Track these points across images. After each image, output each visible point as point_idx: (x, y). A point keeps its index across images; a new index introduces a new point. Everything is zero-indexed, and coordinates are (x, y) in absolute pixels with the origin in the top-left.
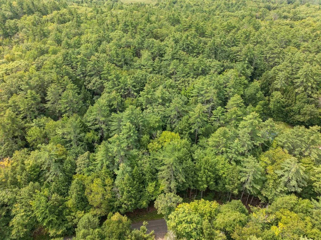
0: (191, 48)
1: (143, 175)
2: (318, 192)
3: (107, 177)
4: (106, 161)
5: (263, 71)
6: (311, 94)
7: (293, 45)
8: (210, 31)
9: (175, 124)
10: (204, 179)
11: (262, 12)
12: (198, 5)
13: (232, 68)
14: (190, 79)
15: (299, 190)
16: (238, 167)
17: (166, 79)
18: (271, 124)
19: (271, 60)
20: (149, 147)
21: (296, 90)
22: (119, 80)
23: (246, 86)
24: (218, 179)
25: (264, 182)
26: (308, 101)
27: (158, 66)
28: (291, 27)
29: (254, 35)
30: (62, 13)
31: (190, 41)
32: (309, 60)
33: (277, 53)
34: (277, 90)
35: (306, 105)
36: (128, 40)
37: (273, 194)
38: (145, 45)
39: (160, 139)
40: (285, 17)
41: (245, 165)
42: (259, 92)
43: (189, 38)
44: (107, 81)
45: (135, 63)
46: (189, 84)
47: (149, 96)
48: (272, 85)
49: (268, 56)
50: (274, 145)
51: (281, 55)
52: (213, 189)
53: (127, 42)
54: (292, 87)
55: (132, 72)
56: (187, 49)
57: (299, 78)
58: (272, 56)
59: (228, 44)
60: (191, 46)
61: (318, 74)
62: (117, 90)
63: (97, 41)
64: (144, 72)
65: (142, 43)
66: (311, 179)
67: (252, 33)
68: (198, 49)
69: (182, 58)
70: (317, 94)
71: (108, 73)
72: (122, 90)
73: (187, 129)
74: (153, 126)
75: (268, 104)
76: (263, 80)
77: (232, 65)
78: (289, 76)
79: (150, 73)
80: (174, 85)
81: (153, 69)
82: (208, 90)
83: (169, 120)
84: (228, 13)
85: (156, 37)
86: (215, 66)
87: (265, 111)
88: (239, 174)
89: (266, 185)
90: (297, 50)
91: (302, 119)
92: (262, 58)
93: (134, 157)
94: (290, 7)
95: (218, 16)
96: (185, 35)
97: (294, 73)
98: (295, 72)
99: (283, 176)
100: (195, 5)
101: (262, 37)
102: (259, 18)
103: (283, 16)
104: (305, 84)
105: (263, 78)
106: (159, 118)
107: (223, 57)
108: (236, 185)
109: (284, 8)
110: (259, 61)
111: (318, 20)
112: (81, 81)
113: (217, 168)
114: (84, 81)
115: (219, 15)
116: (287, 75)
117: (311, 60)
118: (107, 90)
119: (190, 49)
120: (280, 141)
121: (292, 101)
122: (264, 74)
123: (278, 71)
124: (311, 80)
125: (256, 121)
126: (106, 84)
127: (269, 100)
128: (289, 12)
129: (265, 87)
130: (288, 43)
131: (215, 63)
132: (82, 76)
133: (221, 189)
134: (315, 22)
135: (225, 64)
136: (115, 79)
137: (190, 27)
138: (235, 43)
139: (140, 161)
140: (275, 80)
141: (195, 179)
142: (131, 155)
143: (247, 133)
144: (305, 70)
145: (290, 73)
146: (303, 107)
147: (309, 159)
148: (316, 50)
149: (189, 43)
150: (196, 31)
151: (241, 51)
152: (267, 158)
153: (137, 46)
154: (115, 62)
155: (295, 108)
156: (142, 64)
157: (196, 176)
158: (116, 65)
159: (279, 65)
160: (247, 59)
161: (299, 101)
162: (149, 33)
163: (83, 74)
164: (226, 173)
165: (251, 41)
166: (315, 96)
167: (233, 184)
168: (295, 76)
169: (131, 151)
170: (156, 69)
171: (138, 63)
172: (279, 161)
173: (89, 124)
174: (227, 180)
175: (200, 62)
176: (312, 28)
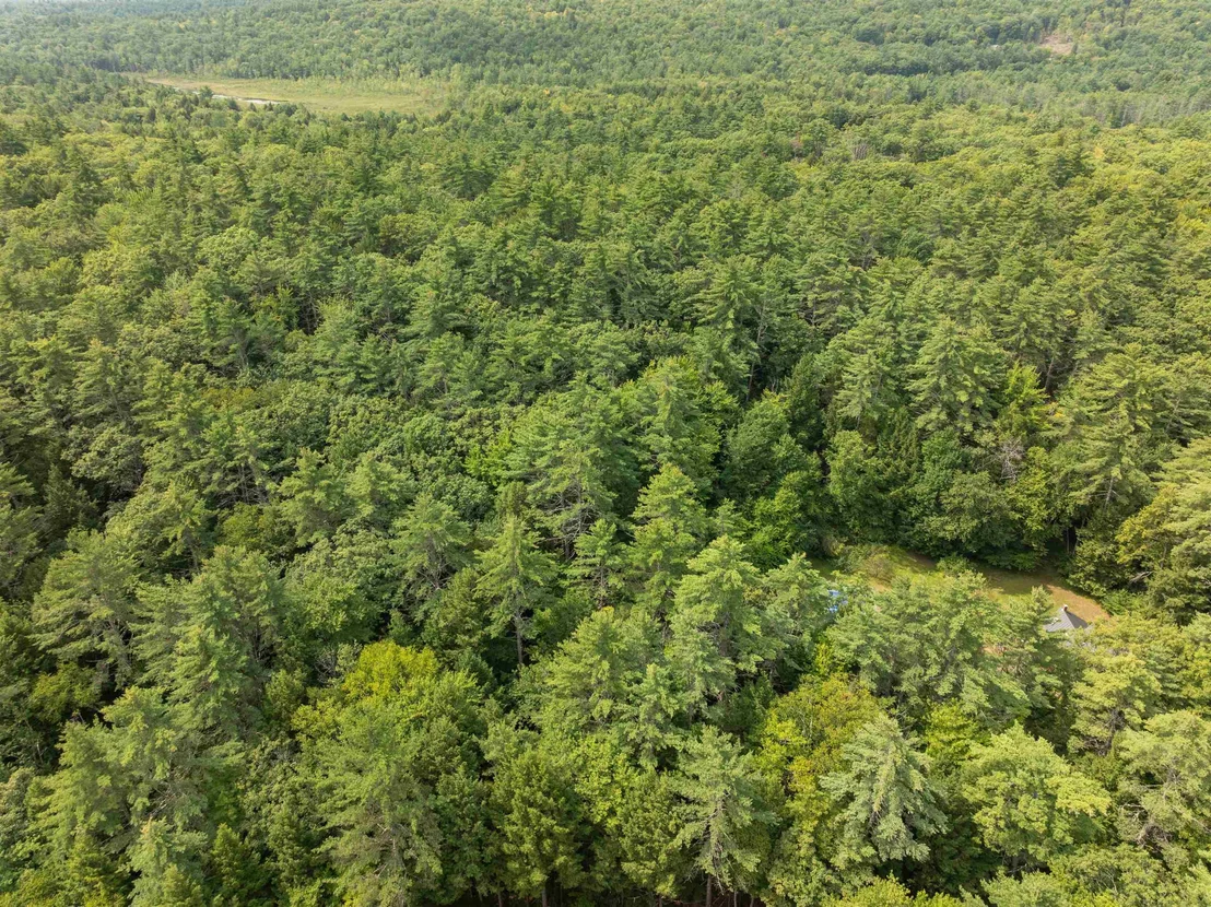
0: (519, 282)
1: (266, 853)
2: (998, 847)
3: (91, 886)
4: (87, 815)
5: (795, 355)
6: (972, 434)
7: (907, 249)
8: (593, 216)
9: (424, 607)
10: (527, 847)
11: (812, 132)
12: (591, 117)
13: (676, 351)
14: (503, 407)
15: (921, 852)
16: (666, 782)
17: (406, 413)
18: (801, 576)
19: (821, 312)
20: (297, 722)
21: (920, 422)
22: (202, 435)
23: (731, 420)
24: (588, 839)
25: (776, 833)
26: (966, 458)
27: (376, 362)
28: (908, 184)
29: (760, 222)
30: (26, 165)
31: (512, 257)
32: (955, 306)
33: (840, 286)
34: (850, 424)
35: (960, 477)
36: (271, 266)
37: (815, 883)
38: (339, 280)
39: (350, 681)
40: (894, 150)
41: (692, 768)
42: (782, 439)
43: (511, 244)
44: (160, 440)
45: (288, 356)
46: (497, 428)
47: (319, 496)
48: (830, 406)
49: (811, 296)
50: (821, 660)
51: (855, 294)
52: (573, 883)
53: (263, 273)
54: (902, 410)
55: (270, 393)
56: (503, 289)
57: (923, 375)
58: (825, 296)
59: (663, 262)
60: (520, 275)
61: (986, 356)
62: (193, 475)
63: (143, 274)
64: (319, 392)
65: (325, 273)
66: (965, 795)
67: (755, 215)
68: (547, 284)
69: (483, 324)
70: (995, 429)
71: (161, 405)
72: (216, 476)
73: (471, 623)
74: (323, 625)
75: (823, 482)
76: (795, 389)
77: (677, 339)
78: (886, 369)
79: (349, 393)
80: (435, 439)
81: (358, 374)
82: (558, 454)
83: (400, 591)
84: (692, 141)
85: (389, 248)
86: (604, 348)
87: (814, 509)
88: (669, 808)
89: (786, 845)
90: (918, 267)
91: (949, 529)
92: (792, 306)
93: (228, 777)
94: (910, 113)
95: (655, 155)
96: (494, 234)
97: (904, 355)
98: (908, 352)
99: (850, 797)
100: (578, 115)
101: (789, 226)
102: (800, 156)
103: (886, 144)
104: (946, 397)
105: (794, 382)
106: (354, 586)
107: (643, 311)
108: (663, 857)
109: (893, 115)
110: (778, 319)
111: (996, 158)
112: (50, 447)
113: (584, 791)
114: (64, 446)
115: (657, 149)
116: (879, 368)
117: (962, 303)
118: (154, 476)
119: (514, 289)
120: (843, 646)
121: (909, 464)
122: (799, 366)
123: (847, 353)
124: (965, 380)
125: (735, 575)
126: (154, 450)
127: (825, 468)
128: (905, 131)
129: (809, 417)
130: (888, 244)
131: (612, 335)
132: (51, 422)
133: (607, 880)
134: (985, 164)
135: (649, 339)
136: (183, 432)
137: (524, 200)
138: (687, 254)
139: (251, 795)
140: (841, 386)
141: (490, 850)
142: (212, 771)
143: (695, 631)
144: (941, 344)
145: (889, 359)
146: (947, 486)
147: (955, 708)
148: (982, 267)
149: (509, 263)
150: (547, 216)
151: (707, 284)
152: (791, 723)
153: (302, 284)
154: (205, 354)
155: (921, 489)
156: (317, 356)
157: (493, 837)
158: (209, 367)
159: (849, 328)
160: (731, 315)
161: (934, 461)
162: (362, 231)
163: (60, 414)
164: (619, 810)
165: (751, 246)
166: (986, 438)
167: (652, 854)
168: (910, 369)
169: (217, 750)
170: (368, 377)
171: (300, 355)
172: (833, 734)
173: (45, 640)
174: (625, 842)
175: (544, 336)
176: (971, 185)
